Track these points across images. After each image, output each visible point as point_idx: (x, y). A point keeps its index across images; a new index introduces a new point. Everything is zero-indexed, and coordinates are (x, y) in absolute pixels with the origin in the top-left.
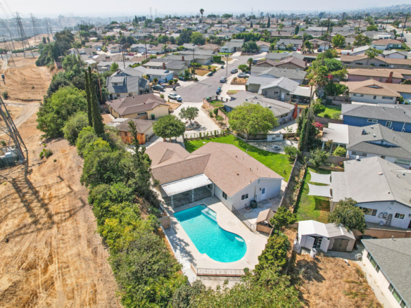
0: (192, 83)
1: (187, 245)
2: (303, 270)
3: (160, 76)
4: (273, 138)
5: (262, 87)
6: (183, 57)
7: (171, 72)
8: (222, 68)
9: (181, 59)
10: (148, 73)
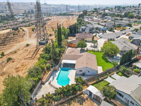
0: (112, 32)
1: (56, 76)
2: (80, 99)
3: (101, 28)
4: (116, 58)
5: (134, 39)
6: (115, 23)
7: (106, 27)
8: (129, 29)
9: (114, 23)
10: (98, 27)
